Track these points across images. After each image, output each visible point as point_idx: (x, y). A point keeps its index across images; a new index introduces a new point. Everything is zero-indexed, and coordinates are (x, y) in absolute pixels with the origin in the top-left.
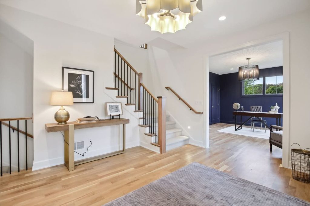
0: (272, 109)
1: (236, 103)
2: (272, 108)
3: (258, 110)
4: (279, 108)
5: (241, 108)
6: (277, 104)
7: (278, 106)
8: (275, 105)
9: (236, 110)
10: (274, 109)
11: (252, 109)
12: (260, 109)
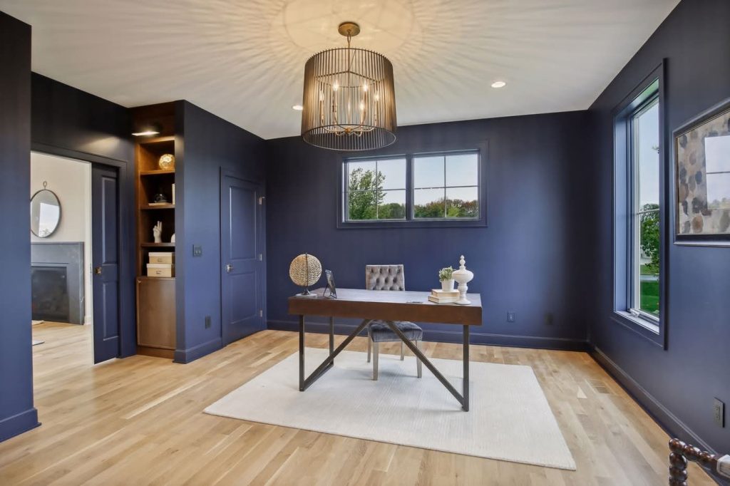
0: (444, 283)
1: (302, 256)
2: (444, 277)
3: (391, 279)
4: (470, 275)
5: (324, 275)
6: (463, 261)
7: (468, 267)
8: (457, 267)
9: (304, 289)
10: (452, 282)
11: (370, 278)
12: (399, 279)
